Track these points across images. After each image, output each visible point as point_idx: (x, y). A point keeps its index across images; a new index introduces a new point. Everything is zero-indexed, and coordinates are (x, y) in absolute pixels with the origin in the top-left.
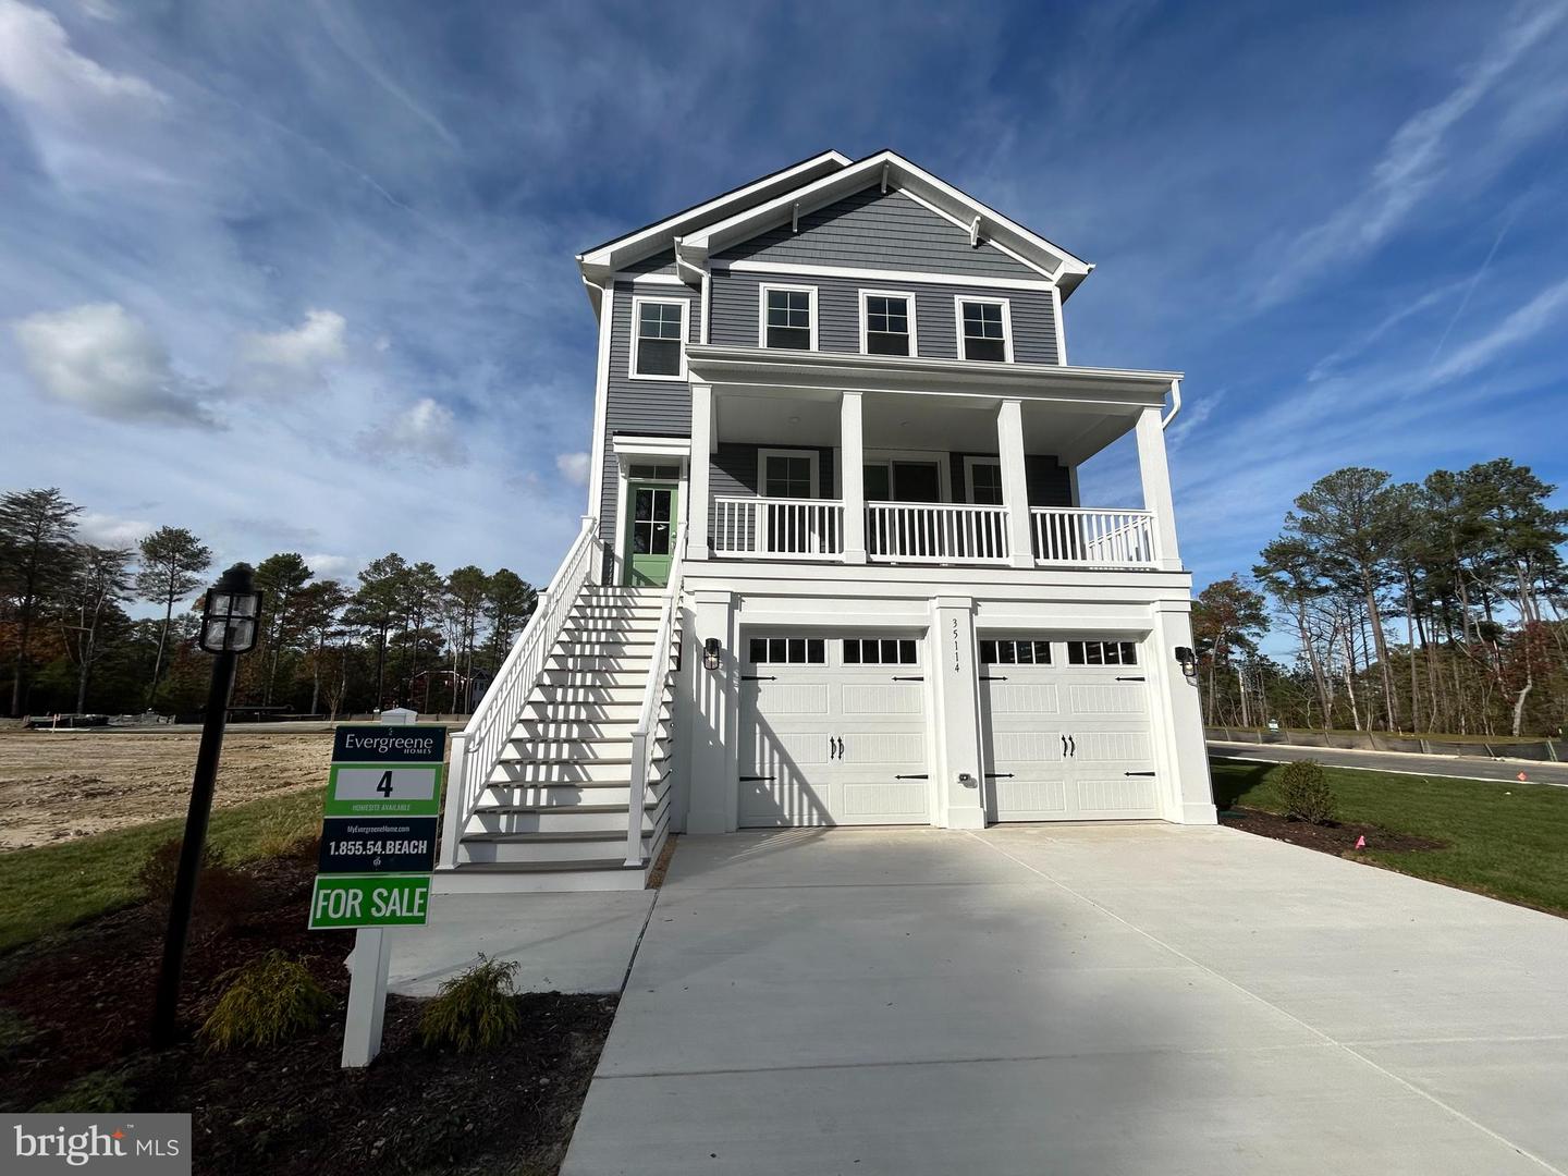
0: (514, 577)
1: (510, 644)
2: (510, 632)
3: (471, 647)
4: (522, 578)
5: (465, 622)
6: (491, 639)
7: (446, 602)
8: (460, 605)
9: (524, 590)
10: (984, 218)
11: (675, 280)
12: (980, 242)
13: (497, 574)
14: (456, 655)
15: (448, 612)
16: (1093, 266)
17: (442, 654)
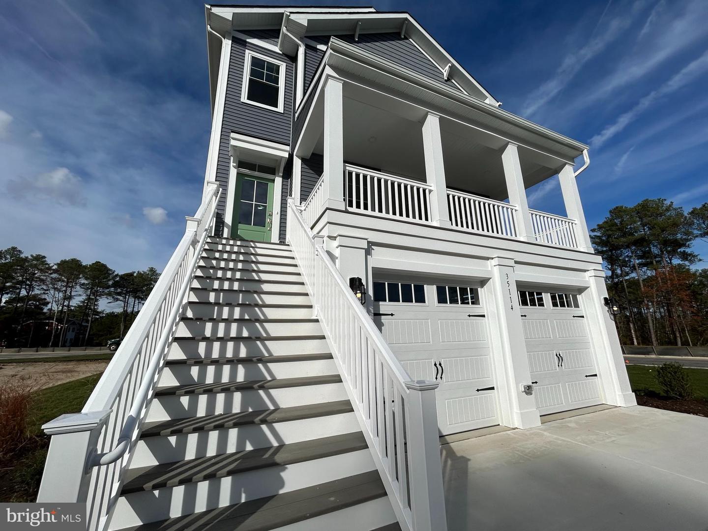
0: (104, 266)
1: (97, 305)
2: (97, 298)
3: (68, 306)
4: (109, 266)
5: (66, 291)
6: (83, 302)
7: (52, 278)
8: (63, 281)
9: (111, 274)
10: (453, 65)
11: (276, 49)
12: (448, 80)
13: (93, 264)
14: (56, 311)
15: (53, 284)
16: (501, 104)
17: (45, 310)
